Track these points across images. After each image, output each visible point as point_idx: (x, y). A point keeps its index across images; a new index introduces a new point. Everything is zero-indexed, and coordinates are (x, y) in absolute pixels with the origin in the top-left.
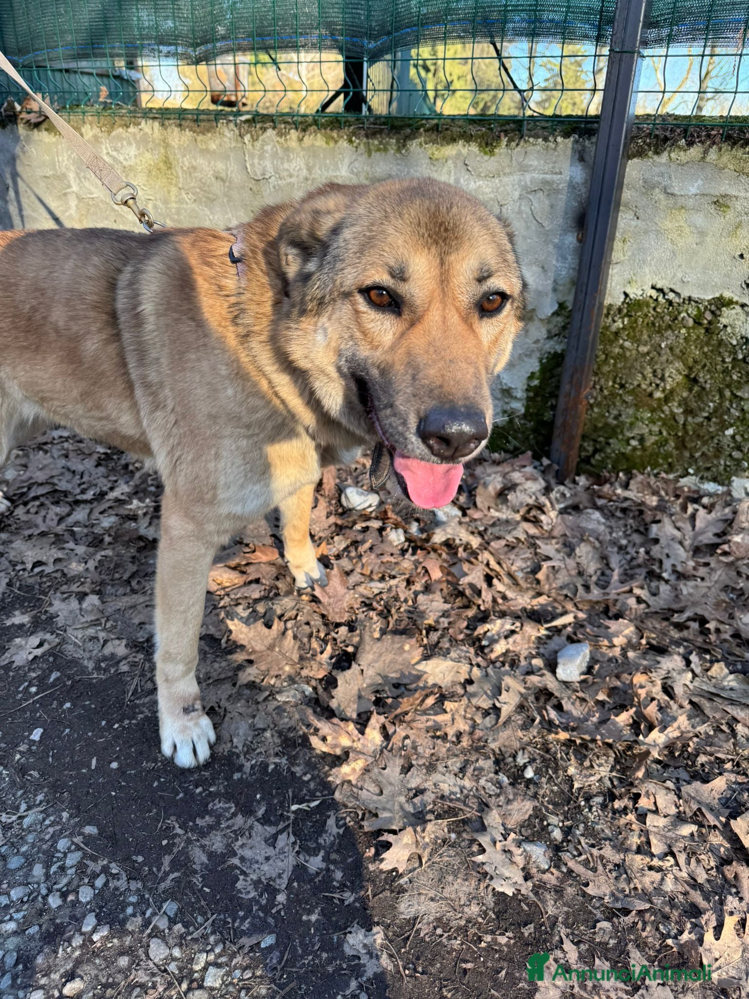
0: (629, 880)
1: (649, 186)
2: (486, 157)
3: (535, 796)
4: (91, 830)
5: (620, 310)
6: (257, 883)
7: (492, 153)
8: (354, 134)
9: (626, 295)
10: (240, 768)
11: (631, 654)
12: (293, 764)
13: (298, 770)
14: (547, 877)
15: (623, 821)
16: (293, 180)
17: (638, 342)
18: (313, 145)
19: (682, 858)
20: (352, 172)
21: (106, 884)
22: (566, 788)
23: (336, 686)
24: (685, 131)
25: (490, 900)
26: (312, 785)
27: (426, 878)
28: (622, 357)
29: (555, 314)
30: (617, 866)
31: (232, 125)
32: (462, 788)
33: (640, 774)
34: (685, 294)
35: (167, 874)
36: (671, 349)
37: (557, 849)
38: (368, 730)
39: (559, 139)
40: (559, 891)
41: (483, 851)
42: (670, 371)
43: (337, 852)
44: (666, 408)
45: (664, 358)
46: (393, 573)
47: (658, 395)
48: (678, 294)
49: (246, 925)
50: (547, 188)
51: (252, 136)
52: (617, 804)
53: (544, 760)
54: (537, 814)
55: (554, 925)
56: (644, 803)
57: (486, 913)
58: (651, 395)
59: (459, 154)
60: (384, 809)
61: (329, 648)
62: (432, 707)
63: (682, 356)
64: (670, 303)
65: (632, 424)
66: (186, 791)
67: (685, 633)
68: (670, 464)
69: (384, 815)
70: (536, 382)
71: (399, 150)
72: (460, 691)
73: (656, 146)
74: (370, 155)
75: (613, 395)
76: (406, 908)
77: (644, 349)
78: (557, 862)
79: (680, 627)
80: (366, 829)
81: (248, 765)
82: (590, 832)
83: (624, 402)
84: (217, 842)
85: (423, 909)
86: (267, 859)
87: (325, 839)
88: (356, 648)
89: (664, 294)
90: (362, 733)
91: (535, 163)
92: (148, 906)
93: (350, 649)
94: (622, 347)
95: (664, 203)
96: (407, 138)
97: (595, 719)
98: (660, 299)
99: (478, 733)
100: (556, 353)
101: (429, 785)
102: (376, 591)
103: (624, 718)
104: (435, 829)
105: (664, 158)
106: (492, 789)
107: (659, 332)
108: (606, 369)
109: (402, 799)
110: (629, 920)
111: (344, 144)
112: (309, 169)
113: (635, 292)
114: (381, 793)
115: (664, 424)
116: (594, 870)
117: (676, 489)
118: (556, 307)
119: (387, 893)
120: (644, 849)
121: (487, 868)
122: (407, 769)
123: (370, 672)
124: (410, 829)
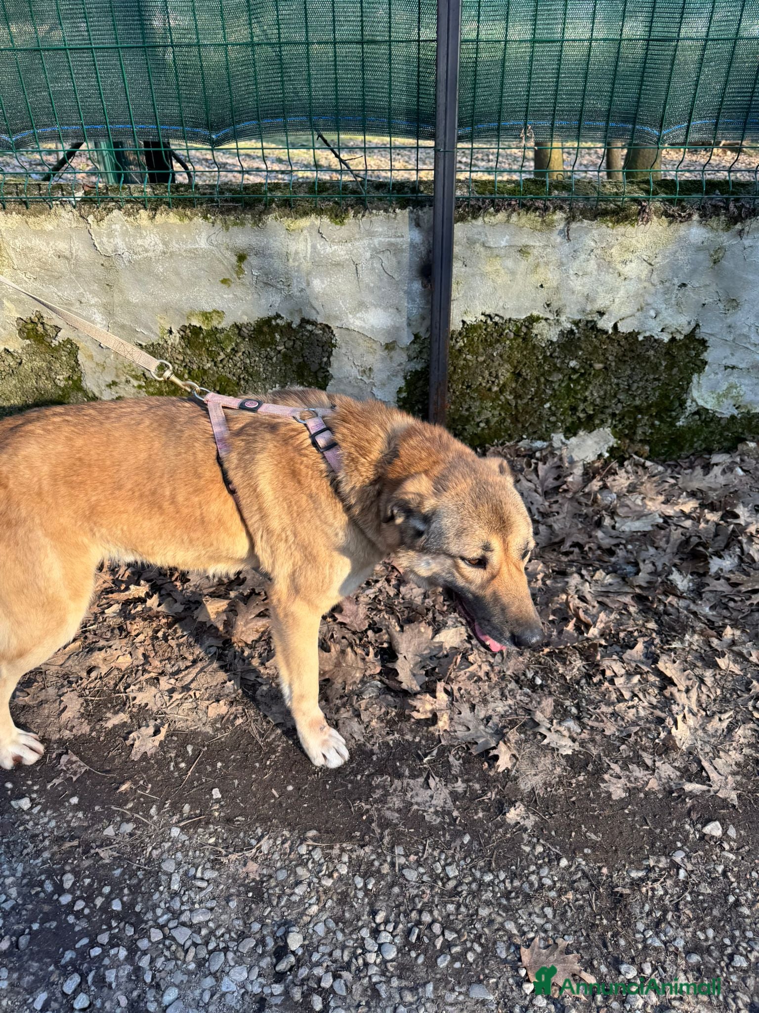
0: (623, 719)
1: (471, 242)
2: (338, 227)
3: (550, 693)
4: (312, 833)
5: (460, 334)
6: (436, 813)
7: (342, 223)
8: (208, 211)
9: (464, 322)
10: (372, 753)
11: (548, 582)
12: (403, 735)
13: (409, 737)
14: (583, 736)
15: (603, 688)
16: (149, 254)
17: (476, 354)
18: (166, 222)
19: (641, 695)
20: (211, 244)
21: (350, 857)
22: (562, 681)
23: (397, 674)
24: (493, 201)
25: (563, 762)
26: (423, 742)
27: (524, 765)
28: (466, 367)
29: (413, 342)
30: (612, 714)
31: (69, 207)
32: (510, 706)
33: (598, 658)
34: (507, 317)
35: (382, 833)
36: (501, 356)
37: (578, 718)
38: (438, 694)
39: (398, 211)
40: (593, 740)
41: (545, 737)
42: (502, 371)
43: (467, 773)
44: (502, 397)
45: (496, 363)
46: (375, 578)
47: (495, 389)
48: (502, 318)
49: (448, 837)
50: (393, 249)
51: (95, 217)
52: (595, 680)
53: (542, 670)
54: (558, 704)
55: (600, 759)
56: (609, 673)
57: (565, 769)
58: (490, 389)
59: (313, 225)
60: (478, 737)
61: (371, 649)
62: (461, 664)
63: (509, 360)
64: (496, 324)
65: (479, 413)
66: (351, 782)
67: (571, 557)
68: (510, 435)
69: (480, 741)
70: (404, 395)
71: (256, 223)
72: (469, 646)
73: (473, 213)
74: (227, 229)
75: (463, 394)
76: (525, 786)
77: (481, 359)
78: (583, 726)
79: (567, 554)
80: (475, 754)
81: (376, 748)
82: (590, 702)
83: (471, 398)
84: (396, 802)
85: (533, 782)
86: (432, 797)
87: (455, 770)
88: (390, 643)
89: (491, 319)
90: (435, 697)
91: (380, 229)
92: (385, 856)
93: (385, 645)
94: (465, 359)
95: (484, 253)
96: (261, 213)
97: (555, 633)
98: (489, 321)
99: (497, 669)
100: (416, 371)
101: (490, 712)
102: (372, 596)
103: (570, 627)
104: (513, 735)
105: (479, 222)
106: (526, 699)
107: (491, 345)
108: (456, 377)
109: (482, 727)
110: (632, 739)
111: (199, 220)
112: (165, 244)
113: (470, 319)
114: (469, 729)
115: (502, 409)
116: (602, 721)
117: (517, 450)
118: (413, 338)
119: (510, 783)
120: (621, 699)
121: (552, 745)
122: (473, 708)
123: (409, 656)
124: (501, 743)
